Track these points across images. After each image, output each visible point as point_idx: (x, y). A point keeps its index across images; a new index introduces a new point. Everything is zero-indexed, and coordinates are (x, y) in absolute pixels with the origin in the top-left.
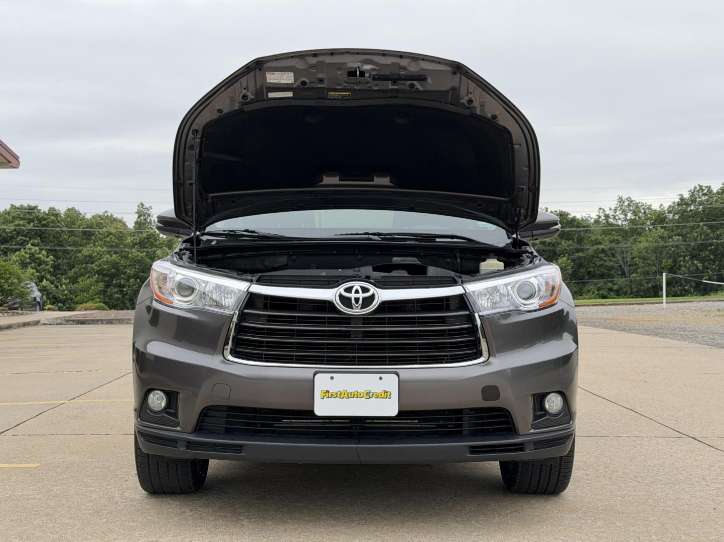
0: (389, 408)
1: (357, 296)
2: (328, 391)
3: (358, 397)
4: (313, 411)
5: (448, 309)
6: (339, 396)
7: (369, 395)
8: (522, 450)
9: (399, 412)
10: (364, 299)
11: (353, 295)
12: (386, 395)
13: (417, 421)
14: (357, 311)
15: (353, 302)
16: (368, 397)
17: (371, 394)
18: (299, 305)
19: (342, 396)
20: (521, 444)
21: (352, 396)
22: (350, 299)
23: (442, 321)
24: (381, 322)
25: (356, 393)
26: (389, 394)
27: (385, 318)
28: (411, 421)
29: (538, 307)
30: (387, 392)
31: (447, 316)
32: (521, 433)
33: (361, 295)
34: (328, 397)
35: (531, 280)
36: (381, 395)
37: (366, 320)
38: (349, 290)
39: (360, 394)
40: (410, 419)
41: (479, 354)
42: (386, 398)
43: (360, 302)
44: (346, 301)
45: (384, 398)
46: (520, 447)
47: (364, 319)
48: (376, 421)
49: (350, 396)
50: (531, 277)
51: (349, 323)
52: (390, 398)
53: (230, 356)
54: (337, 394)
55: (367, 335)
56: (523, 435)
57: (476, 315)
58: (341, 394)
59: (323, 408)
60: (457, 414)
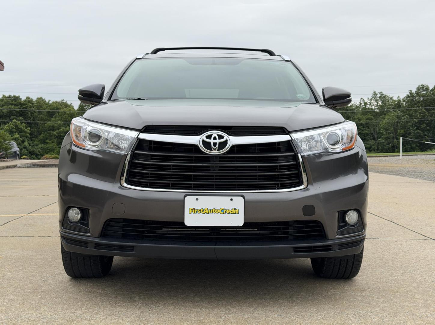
0: (238, 221)
1: (215, 141)
2: (194, 209)
3: (215, 213)
4: (184, 222)
5: (279, 151)
6: (202, 212)
7: (223, 211)
8: (330, 250)
9: (244, 223)
10: (220, 143)
11: (212, 141)
12: (235, 211)
13: (256, 230)
14: (215, 152)
15: (212, 146)
16: (223, 213)
17: (225, 211)
18: (174, 148)
19: (204, 212)
20: (330, 246)
21: (212, 212)
22: (210, 143)
23: (275, 159)
24: (232, 160)
25: (214, 210)
26: (237, 211)
27: (235, 157)
28: (252, 230)
29: (341, 151)
30: (236, 209)
31: (279, 156)
32: (330, 237)
33: (218, 141)
34: (194, 213)
35: (336, 132)
36: (232, 211)
37: (221, 158)
38: (209, 137)
39: (217, 211)
40: (251, 228)
41: (300, 183)
42: (235, 214)
43: (217, 146)
44: (207, 145)
45: (234, 213)
46: (329, 248)
47: (220, 157)
48: (228, 229)
49: (209, 212)
50: (337, 130)
51: (209, 161)
52: (238, 214)
53: (125, 183)
54: (200, 211)
55: (222, 169)
56: (331, 240)
57: (299, 155)
58: (203, 210)
59: (190, 220)
60: (285, 224)
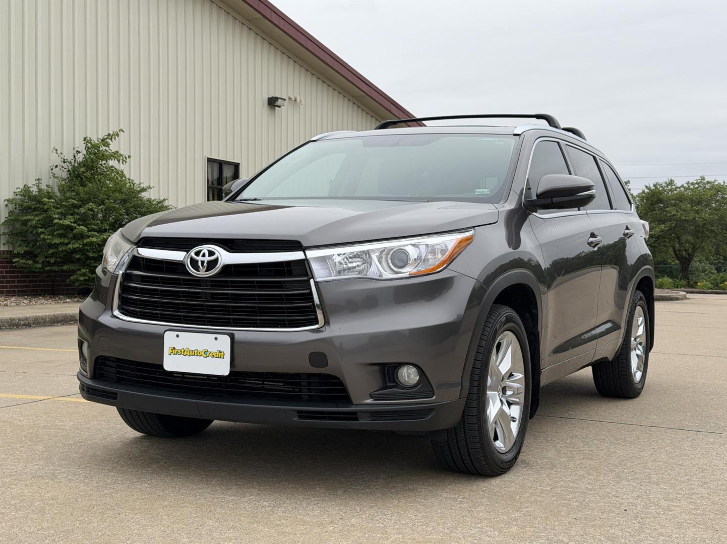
0: (222, 368)
1: (203, 259)
2: (174, 348)
3: (197, 356)
4: (162, 366)
5: (290, 274)
6: (183, 353)
7: (207, 354)
8: (356, 419)
10: (209, 262)
11: (200, 258)
12: (220, 354)
14: (202, 273)
15: (200, 264)
16: (206, 356)
17: (208, 353)
19: (185, 353)
20: (355, 413)
21: (193, 354)
22: (197, 261)
23: (279, 285)
24: (225, 285)
25: (196, 351)
26: (222, 354)
29: (408, 276)
30: (221, 352)
31: (284, 281)
32: (355, 401)
33: (207, 258)
34: (175, 354)
35: (406, 248)
36: (216, 355)
37: (211, 282)
38: (197, 254)
39: (200, 353)
41: (315, 321)
42: (220, 358)
43: (205, 264)
45: (218, 357)
46: (353, 416)
49: (191, 354)
50: (407, 245)
51: (200, 285)
52: (223, 358)
53: (117, 311)
54: (181, 351)
55: (215, 297)
56: (356, 405)
57: (312, 281)
58: (184, 351)
59: (172, 364)
60: (291, 377)
